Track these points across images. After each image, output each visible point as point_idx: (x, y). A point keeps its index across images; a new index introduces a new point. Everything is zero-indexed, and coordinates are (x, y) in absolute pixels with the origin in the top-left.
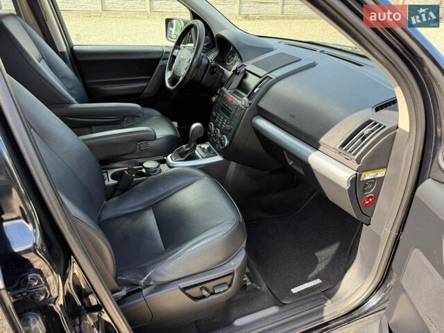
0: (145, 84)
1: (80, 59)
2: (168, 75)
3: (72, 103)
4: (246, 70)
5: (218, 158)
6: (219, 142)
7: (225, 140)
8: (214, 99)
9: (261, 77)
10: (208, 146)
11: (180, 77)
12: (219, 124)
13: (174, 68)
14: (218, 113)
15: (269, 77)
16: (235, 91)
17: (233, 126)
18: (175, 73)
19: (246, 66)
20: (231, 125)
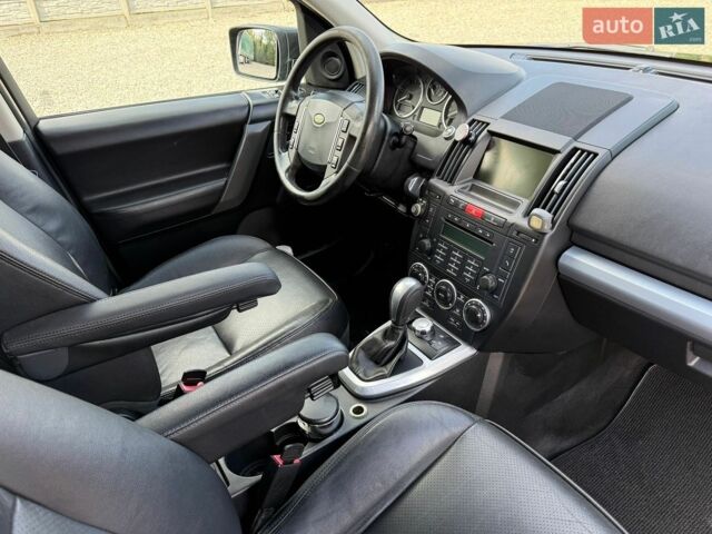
0: (219, 183)
1: (60, 149)
2: (283, 162)
3: (93, 300)
4: (492, 133)
5: (464, 352)
6: (461, 312)
7: (483, 312)
8: (418, 208)
9: (558, 152)
10: (431, 325)
11: (325, 167)
12: (450, 268)
13: (295, 145)
14: (438, 241)
15: (583, 151)
16: (473, 185)
17: (504, 278)
18: (303, 156)
19: (488, 124)
20: (498, 275)
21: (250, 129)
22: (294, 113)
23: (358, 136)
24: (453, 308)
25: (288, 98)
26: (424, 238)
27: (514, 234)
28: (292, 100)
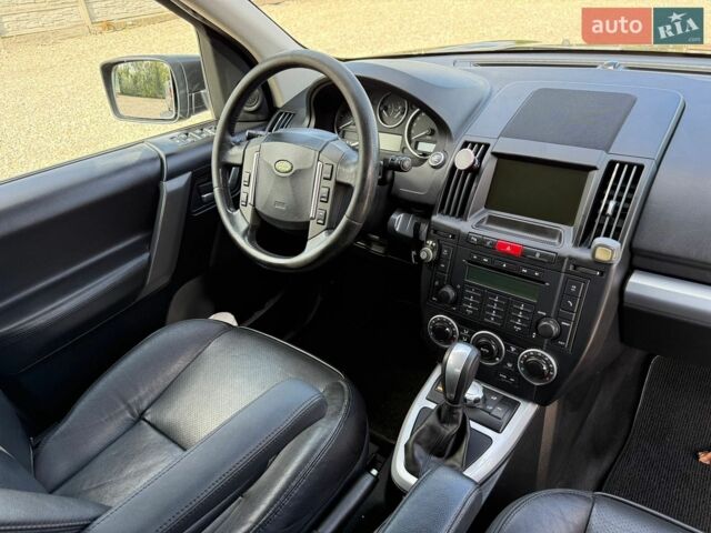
0: (140, 261)
4: (499, 155)
6: (515, 366)
7: (548, 363)
8: (428, 253)
9: (595, 168)
10: (481, 389)
11: (308, 223)
12: (489, 317)
13: (250, 200)
14: (463, 288)
15: (622, 164)
16: (490, 217)
17: (569, 321)
18: (265, 212)
19: (487, 146)
20: (559, 318)
21: (170, 186)
22: (239, 161)
23: (356, 183)
24: (504, 362)
25: (224, 146)
26: (442, 286)
27: (571, 268)
28: (232, 146)
